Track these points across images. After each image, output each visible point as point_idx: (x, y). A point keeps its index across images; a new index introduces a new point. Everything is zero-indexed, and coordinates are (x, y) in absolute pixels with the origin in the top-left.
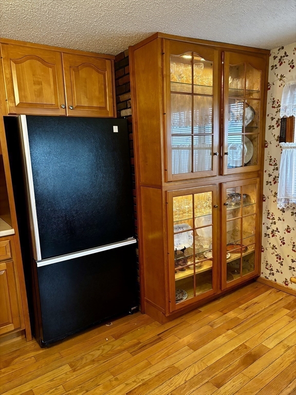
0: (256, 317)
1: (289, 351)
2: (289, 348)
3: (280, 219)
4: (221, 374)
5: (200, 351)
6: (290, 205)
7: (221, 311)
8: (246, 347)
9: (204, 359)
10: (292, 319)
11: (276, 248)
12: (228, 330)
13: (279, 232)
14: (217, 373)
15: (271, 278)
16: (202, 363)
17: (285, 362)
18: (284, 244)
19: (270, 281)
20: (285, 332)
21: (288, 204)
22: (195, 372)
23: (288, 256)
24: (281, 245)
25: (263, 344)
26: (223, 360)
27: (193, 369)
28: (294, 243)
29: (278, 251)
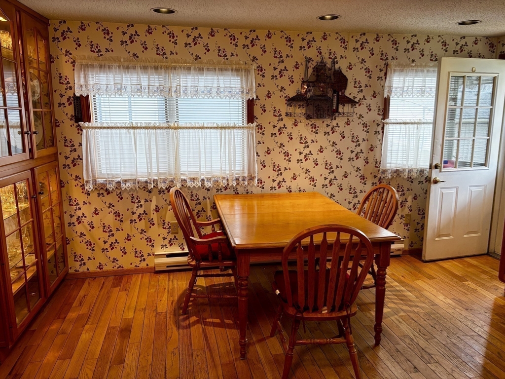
0: (96, 305)
1: (147, 311)
2: (145, 309)
3: (85, 203)
4: (114, 355)
5: (76, 355)
6: (97, 186)
7: (59, 318)
8: (114, 328)
9: (88, 357)
10: (127, 292)
11: (85, 235)
12: (84, 326)
13: (85, 217)
14: (110, 357)
15: (83, 269)
16: (89, 361)
17: (151, 319)
18: (93, 228)
19: (83, 273)
20: (131, 302)
21: (96, 185)
22: (91, 370)
23: (99, 239)
24: (90, 230)
25: (124, 318)
26: (105, 347)
27: (87, 369)
28: (104, 224)
29: (88, 238)
